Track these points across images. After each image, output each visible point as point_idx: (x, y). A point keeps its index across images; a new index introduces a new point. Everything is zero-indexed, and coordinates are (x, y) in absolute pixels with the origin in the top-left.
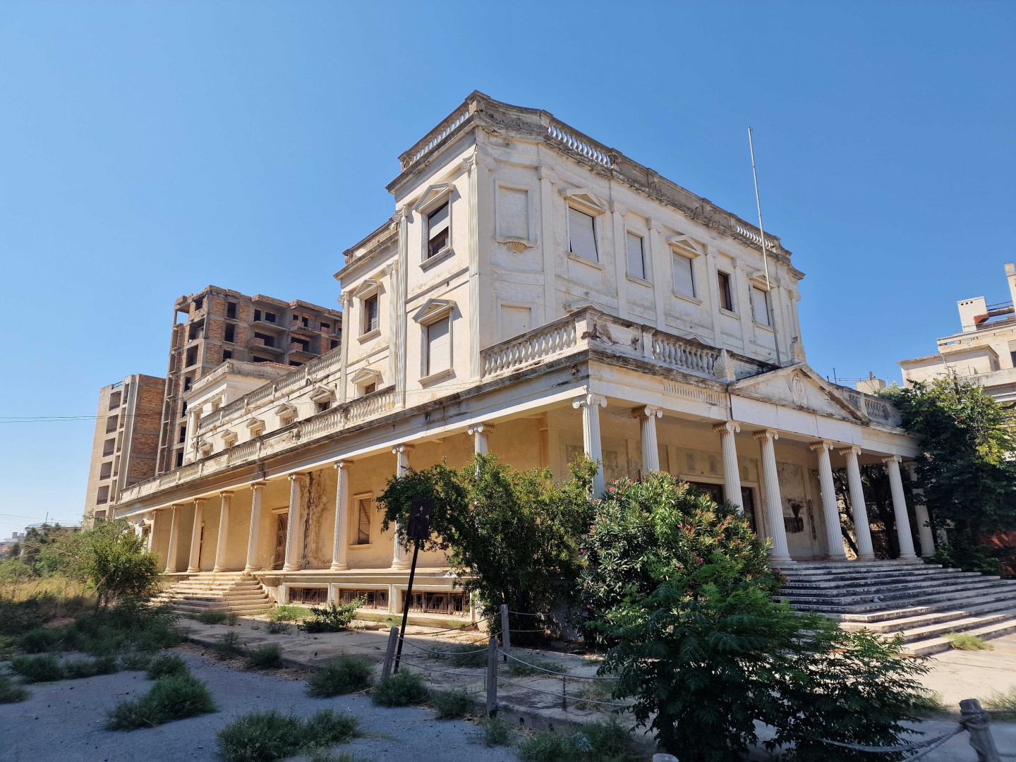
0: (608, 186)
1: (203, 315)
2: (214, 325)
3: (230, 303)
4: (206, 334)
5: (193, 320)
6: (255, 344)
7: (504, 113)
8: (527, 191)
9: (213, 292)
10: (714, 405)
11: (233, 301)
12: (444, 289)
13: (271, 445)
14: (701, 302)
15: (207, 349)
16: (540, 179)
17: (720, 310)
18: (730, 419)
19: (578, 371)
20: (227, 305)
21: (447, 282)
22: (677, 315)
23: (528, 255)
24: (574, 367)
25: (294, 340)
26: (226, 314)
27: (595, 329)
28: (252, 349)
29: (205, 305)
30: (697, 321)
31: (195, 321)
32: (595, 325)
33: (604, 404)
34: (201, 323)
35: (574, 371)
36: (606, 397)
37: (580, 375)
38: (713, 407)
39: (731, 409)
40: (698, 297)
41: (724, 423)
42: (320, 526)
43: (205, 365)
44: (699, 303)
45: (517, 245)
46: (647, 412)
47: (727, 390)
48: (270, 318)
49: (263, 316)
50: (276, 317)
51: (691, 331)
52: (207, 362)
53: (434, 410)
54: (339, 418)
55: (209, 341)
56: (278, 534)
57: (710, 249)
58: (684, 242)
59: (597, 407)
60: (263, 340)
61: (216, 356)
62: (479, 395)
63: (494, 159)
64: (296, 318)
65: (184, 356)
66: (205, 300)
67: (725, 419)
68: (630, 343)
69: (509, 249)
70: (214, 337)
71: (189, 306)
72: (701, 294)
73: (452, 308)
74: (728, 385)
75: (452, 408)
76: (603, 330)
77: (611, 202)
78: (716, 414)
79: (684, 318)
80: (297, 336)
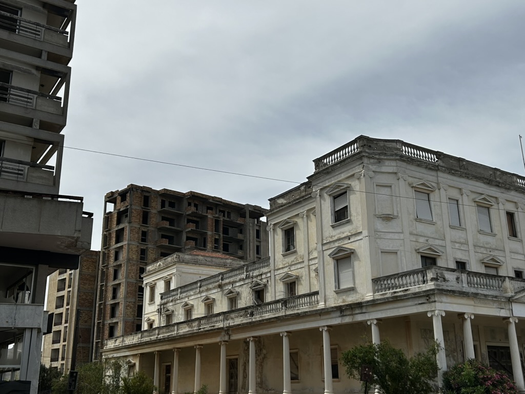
0: (436, 175)
1: (127, 206)
2: (135, 213)
3: (145, 196)
4: (130, 220)
5: (120, 209)
6: (163, 226)
7: (376, 143)
8: (391, 186)
9: (132, 188)
10: (503, 309)
11: (147, 194)
12: (346, 241)
13: (232, 318)
14: (496, 235)
15: (131, 231)
16: (398, 179)
17: (508, 238)
18: (512, 316)
19: (430, 298)
20: (143, 197)
21: (349, 238)
22: (481, 245)
23: (394, 223)
24: (427, 296)
25: (189, 221)
26: (142, 205)
27: (437, 276)
28: (160, 229)
29: (128, 199)
30: (494, 247)
31: (121, 210)
32: (437, 274)
33: (444, 315)
34: (126, 211)
35: (428, 298)
36: (445, 311)
37: (431, 300)
38: (502, 310)
39: (512, 310)
40: (494, 231)
41: (509, 318)
42: (262, 368)
43: (130, 243)
44: (495, 235)
45: (388, 218)
46: (466, 316)
47: (509, 300)
48: (172, 205)
49: (167, 204)
50: (176, 204)
51: (491, 253)
52: (131, 240)
53: (346, 309)
54: (280, 307)
55: (131, 225)
56: (230, 372)
57: (500, 200)
58: (484, 199)
59: (440, 316)
60: (168, 222)
61: (136, 236)
62: (373, 303)
63: (373, 171)
64: (189, 204)
65: (114, 235)
66: (128, 194)
67: (509, 316)
68: (455, 280)
69: (383, 220)
70: (135, 222)
71: (116, 198)
72: (496, 230)
73: (353, 253)
74: (510, 298)
75: (357, 309)
76: (441, 275)
77: (438, 184)
78: (503, 313)
79: (486, 246)
80: (191, 218)
